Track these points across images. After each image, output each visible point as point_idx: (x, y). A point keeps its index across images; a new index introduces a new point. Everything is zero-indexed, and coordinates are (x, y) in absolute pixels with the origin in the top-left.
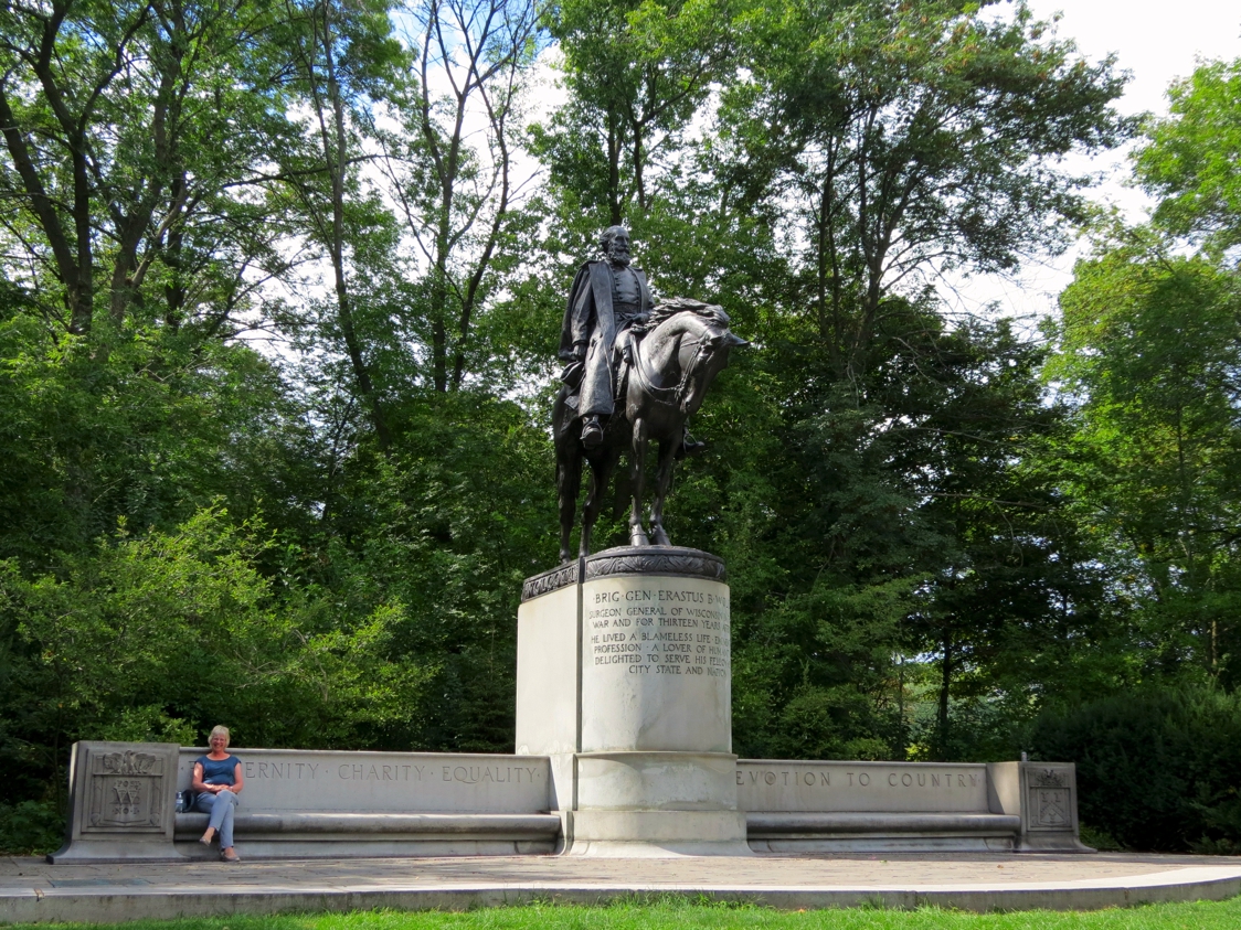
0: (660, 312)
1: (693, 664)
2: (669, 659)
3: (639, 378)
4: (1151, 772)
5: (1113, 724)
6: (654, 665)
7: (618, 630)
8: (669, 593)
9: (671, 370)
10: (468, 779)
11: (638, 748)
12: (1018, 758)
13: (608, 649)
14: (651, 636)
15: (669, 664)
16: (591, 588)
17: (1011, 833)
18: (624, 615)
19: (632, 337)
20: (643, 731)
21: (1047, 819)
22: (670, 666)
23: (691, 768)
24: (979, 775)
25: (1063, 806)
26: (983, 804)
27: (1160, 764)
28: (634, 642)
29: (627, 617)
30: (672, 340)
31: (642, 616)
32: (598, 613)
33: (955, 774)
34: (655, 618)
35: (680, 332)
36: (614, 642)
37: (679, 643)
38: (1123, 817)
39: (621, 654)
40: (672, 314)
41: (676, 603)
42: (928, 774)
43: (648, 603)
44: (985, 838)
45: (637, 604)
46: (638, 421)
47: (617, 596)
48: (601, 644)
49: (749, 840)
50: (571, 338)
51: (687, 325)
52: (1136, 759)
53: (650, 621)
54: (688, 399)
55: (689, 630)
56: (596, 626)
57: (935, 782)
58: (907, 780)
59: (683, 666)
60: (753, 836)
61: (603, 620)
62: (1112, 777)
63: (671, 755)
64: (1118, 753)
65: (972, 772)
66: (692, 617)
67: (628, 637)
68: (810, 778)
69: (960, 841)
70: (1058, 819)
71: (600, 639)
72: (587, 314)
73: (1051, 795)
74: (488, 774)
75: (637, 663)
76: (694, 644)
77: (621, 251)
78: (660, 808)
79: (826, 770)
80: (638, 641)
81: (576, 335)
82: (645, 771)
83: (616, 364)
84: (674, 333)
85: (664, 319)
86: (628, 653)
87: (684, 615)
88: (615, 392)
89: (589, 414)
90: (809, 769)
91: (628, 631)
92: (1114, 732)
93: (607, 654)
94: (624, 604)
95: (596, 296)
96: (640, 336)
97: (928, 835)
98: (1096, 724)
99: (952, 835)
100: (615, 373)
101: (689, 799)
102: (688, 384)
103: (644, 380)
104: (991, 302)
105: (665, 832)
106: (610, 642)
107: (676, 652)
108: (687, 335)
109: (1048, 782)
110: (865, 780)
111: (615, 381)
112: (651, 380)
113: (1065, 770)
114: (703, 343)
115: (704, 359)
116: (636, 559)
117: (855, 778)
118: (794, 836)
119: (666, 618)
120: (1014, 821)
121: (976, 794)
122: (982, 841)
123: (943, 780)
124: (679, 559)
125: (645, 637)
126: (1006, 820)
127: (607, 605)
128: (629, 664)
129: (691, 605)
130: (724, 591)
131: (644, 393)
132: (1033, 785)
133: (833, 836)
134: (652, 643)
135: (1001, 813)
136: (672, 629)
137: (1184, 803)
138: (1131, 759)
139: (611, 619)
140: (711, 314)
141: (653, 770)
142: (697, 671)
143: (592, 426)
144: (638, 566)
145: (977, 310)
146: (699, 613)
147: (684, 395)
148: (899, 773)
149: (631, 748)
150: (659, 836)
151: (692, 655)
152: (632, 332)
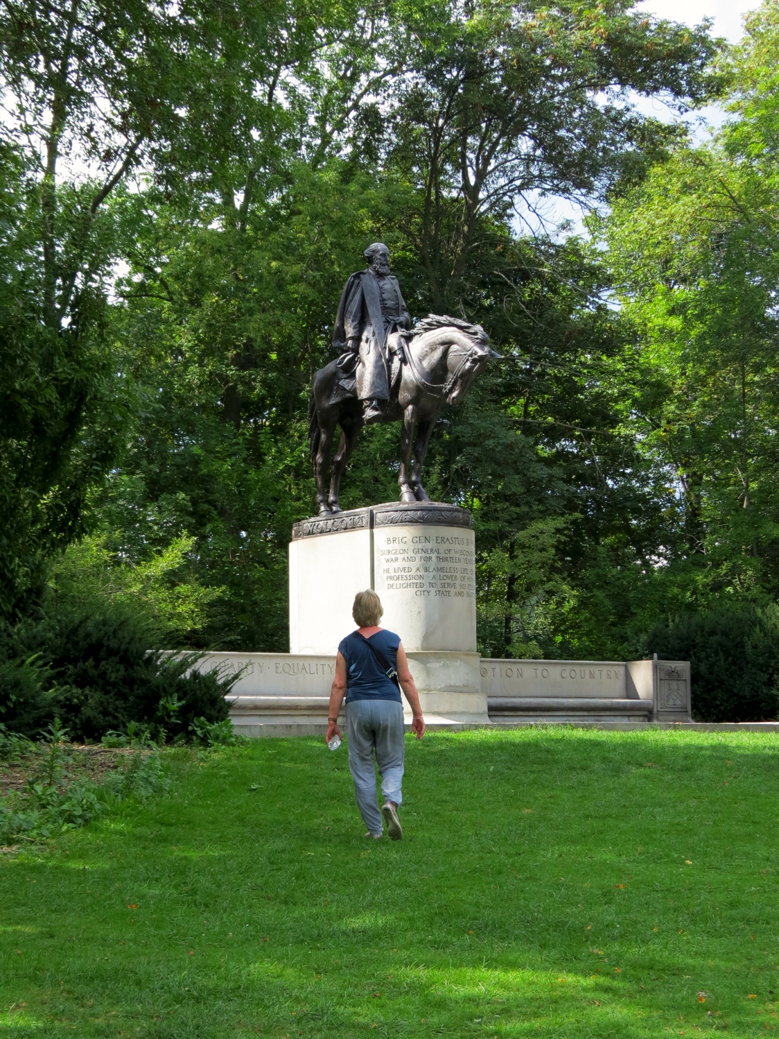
0: (428, 324)
1: (458, 590)
2: (443, 586)
3: (411, 374)
4: (741, 669)
5: (712, 633)
6: (433, 590)
7: (406, 564)
8: (443, 539)
9: (439, 371)
10: (291, 673)
11: (423, 649)
12: (652, 658)
13: (398, 578)
14: (431, 570)
15: (443, 590)
16: (381, 533)
17: (646, 713)
18: (411, 554)
19: (403, 340)
20: (426, 637)
21: (671, 702)
22: (443, 591)
23: (459, 663)
24: (621, 670)
25: (682, 694)
26: (623, 693)
27: (748, 663)
28: (419, 573)
29: (413, 555)
30: (441, 349)
31: (424, 555)
32: (389, 552)
33: (605, 669)
34: (434, 556)
35: (448, 344)
36: (403, 573)
37: (449, 574)
38: (718, 703)
39: (409, 582)
40: (439, 327)
41: (447, 546)
42: (587, 669)
43: (429, 546)
44: (628, 716)
45: (420, 546)
46: (410, 407)
47: (405, 540)
48: (392, 574)
49: (490, 716)
50: (344, 333)
51: (456, 340)
52: (730, 659)
53: (430, 558)
54: (455, 394)
55: (456, 565)
56: (388, 561)
57: (592, 676)
58: (573, 674)
59: (453, 591)
60: (492, 713)
61: (394, 557)
62: (711, 673)
63: (447, 654)
64: (717, 655)
65: (616, 668)
66: (458, 556)
67: (414, 570)
68: (509, 673)
69: (612, 718)
70: (678, 702)
71: (392, 570)
72: (359, 315)
73: (674, 684)
74: (304, 668)
75: (423, 589)
76: (459, 575)
77: (384, 265)
78: (440, 690)
79: (520, 667)
80: (422, 573)
81: (350, 331)
82: (429, 665)
83: (390, 360)
84: (443, 344)
85: (430, 329)
86: (414, 581)
87: (452, 554)
88: (390, 381)
89: (370, 399)
90: (509, 666)
91: (414, 565)
92: (714, 639)
93: (398, 582)
94: (411, 546)
95: (367, 302)
96: (409, 339)
97: (592, 713)
98: (699, 633)
99: (608, 713)
100: (389, 368)
101: (458, 684)
102: (455, 384)
103: (417, 375)
104: (562, 221)
105: (445, 707)
106: (400, 573)
107: (447, 581)
108: (454, 347)
109: (673, 675)
110: (545, 673)
111: (390, 374)
112: (422, 375)
113: (683, 666)
114: (471, 356)
115: (471, 368)
116: (419, 513)
117: (539, 672)
118: (506, 713)
119: (441, 556)
120: (649, 704)
121: (618, 685)
122: (626, 718)
123: (597, 674)
124: (448, 514)
125: (426, 570)
126: (640, 703)
127: (396, 546)
128: (415, 589)
129: (457, 547)
130: (471, 535)
131: (418, 387)
132: (661, 678)
133: (531, 713)
134: (431, 575)
135: (638, 698)
136: (444, 564)
137: (765, 691)
138: (726, 659)
139: (400, 557)
140: (475, 333)
141: (435, 665)
142: (460, 594)
143: (374, 408)
144: (420, 518)
145: (551, 228)
146: (462, 552)
147: (451, 391)
148: (568, 668)
149: (417, 649)
150: (441, 710)
151: (458, 583)
152: (402, 336)
